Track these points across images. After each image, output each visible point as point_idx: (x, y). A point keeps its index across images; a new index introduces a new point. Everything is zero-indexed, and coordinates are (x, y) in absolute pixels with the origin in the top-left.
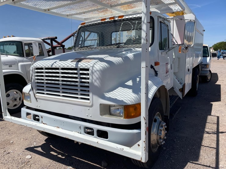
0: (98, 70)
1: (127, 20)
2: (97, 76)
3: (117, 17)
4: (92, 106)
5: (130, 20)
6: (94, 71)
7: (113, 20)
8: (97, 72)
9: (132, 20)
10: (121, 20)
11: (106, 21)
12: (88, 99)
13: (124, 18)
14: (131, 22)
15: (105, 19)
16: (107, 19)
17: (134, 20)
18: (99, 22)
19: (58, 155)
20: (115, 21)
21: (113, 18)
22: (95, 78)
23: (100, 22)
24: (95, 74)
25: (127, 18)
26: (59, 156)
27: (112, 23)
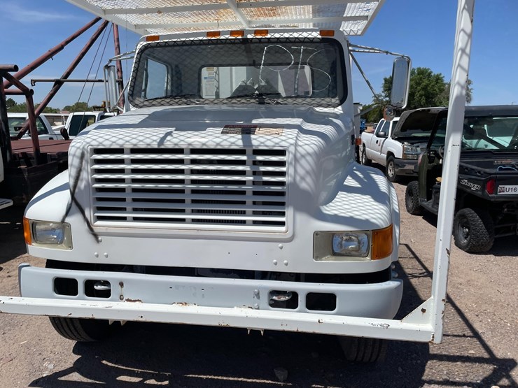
0: (309, 154)
1: (277, 43)
2: (308, 167)
3: (250, 32)
4: (290, 240)
5: (286, 42)
6: (298, 155)
7: (240, 37)
8: (309, 158)
9: (291, 44)
10: (262, 40)
11: (222, 37)
12: (282, 224)
13: (269, 36)
14: (289, 48)
15: (218, 33)
16: (225, 33)
17: (297, 44)
18: (201, 38)
19: (145, 380)
20: (246, 41)
21: (242, 32)
22: (301, 171)
23: (205, 38)
24: (303, 162)
25: (278, 38)
26: (148, 382)
27: (238, 46)
